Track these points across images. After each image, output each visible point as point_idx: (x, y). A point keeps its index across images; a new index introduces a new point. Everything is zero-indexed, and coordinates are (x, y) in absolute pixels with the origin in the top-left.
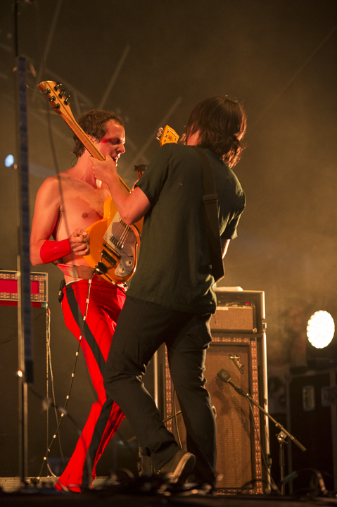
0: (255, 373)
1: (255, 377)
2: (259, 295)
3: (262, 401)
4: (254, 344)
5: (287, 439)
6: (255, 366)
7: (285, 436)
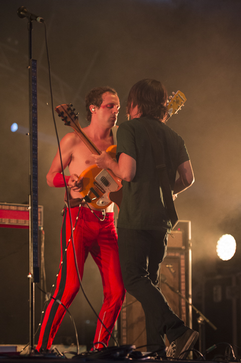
0: (183, 277)
1: (183, 279)
2: (187, 224)
3: (187, 296)
4: (183, 257)
5: (204, 321)
6: (183, 272)
7: (203, 320)
